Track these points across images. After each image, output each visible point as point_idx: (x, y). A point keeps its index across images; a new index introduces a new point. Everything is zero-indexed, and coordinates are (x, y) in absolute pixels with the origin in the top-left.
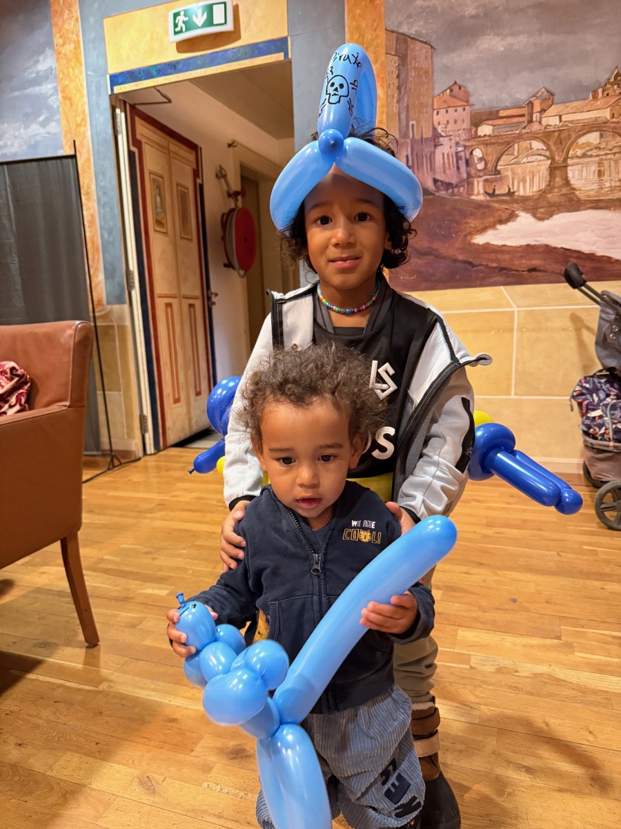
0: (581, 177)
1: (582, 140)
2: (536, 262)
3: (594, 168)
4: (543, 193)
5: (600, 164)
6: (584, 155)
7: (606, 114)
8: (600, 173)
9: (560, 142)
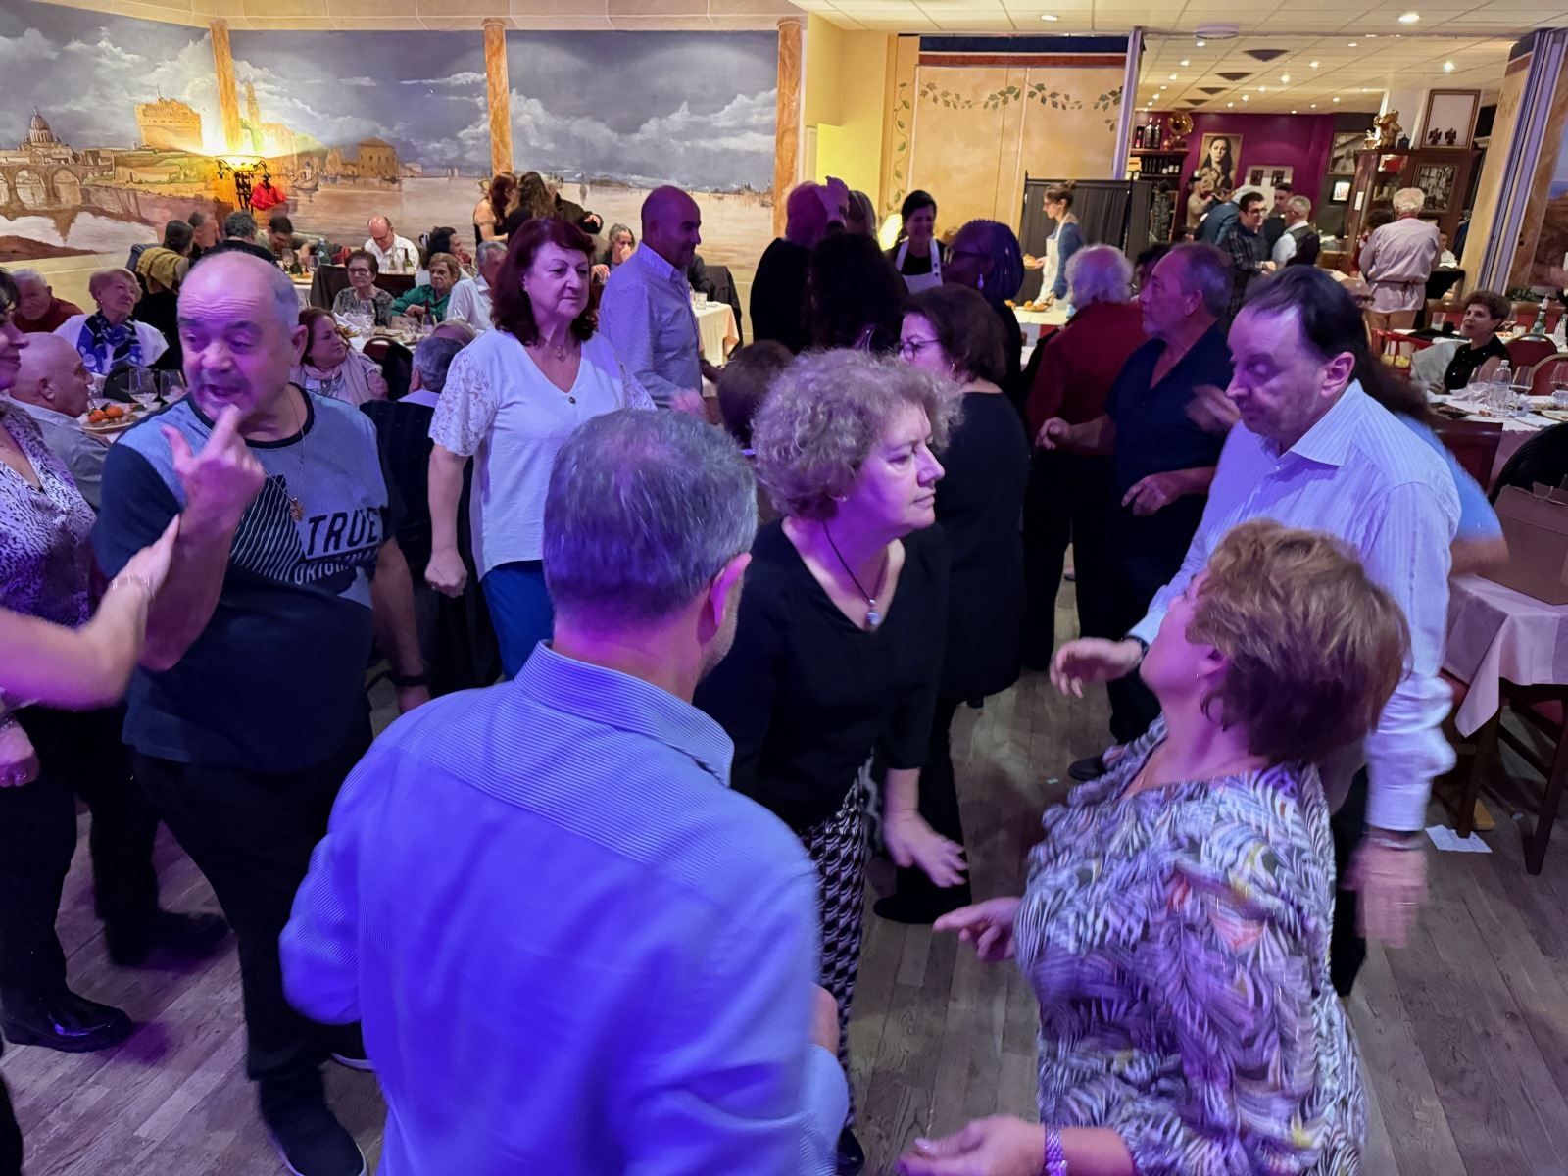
0: (24, 195)
1: (20, 174)
2: (15, 247)
3: (29, 191)
4: (8, 204)
5: (32, 188)
6: (23, 183)
7: (27, 160)
8: (33, 195)
9: (9, 173)
